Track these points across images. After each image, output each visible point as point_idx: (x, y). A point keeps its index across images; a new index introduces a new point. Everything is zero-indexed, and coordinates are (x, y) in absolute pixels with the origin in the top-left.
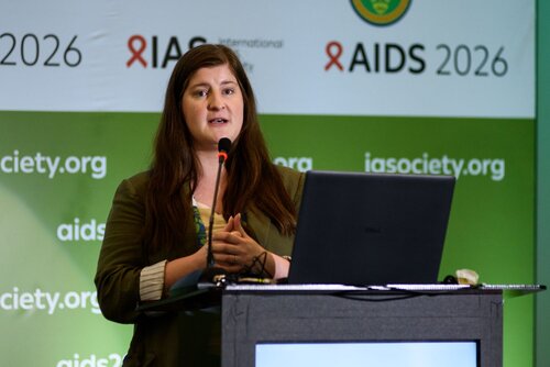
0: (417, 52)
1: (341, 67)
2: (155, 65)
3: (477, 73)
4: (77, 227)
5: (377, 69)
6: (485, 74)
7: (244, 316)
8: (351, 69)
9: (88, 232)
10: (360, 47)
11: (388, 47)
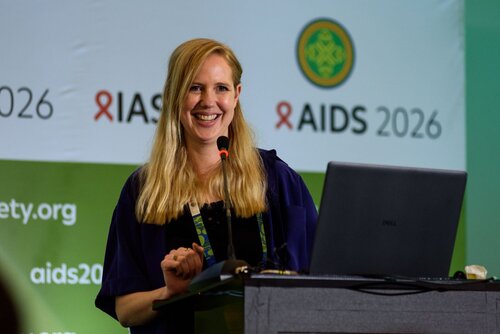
0: (359, 114)
1: (290, 126)
2: (120, 119)
3: (414, 134)
4: (49, 271)
5: (323, 128)
6: (420, 136)
7: (265, 307)
8: (300, 127)
9: (59, 276)
10: (307, 108)
11: (334, 108)
